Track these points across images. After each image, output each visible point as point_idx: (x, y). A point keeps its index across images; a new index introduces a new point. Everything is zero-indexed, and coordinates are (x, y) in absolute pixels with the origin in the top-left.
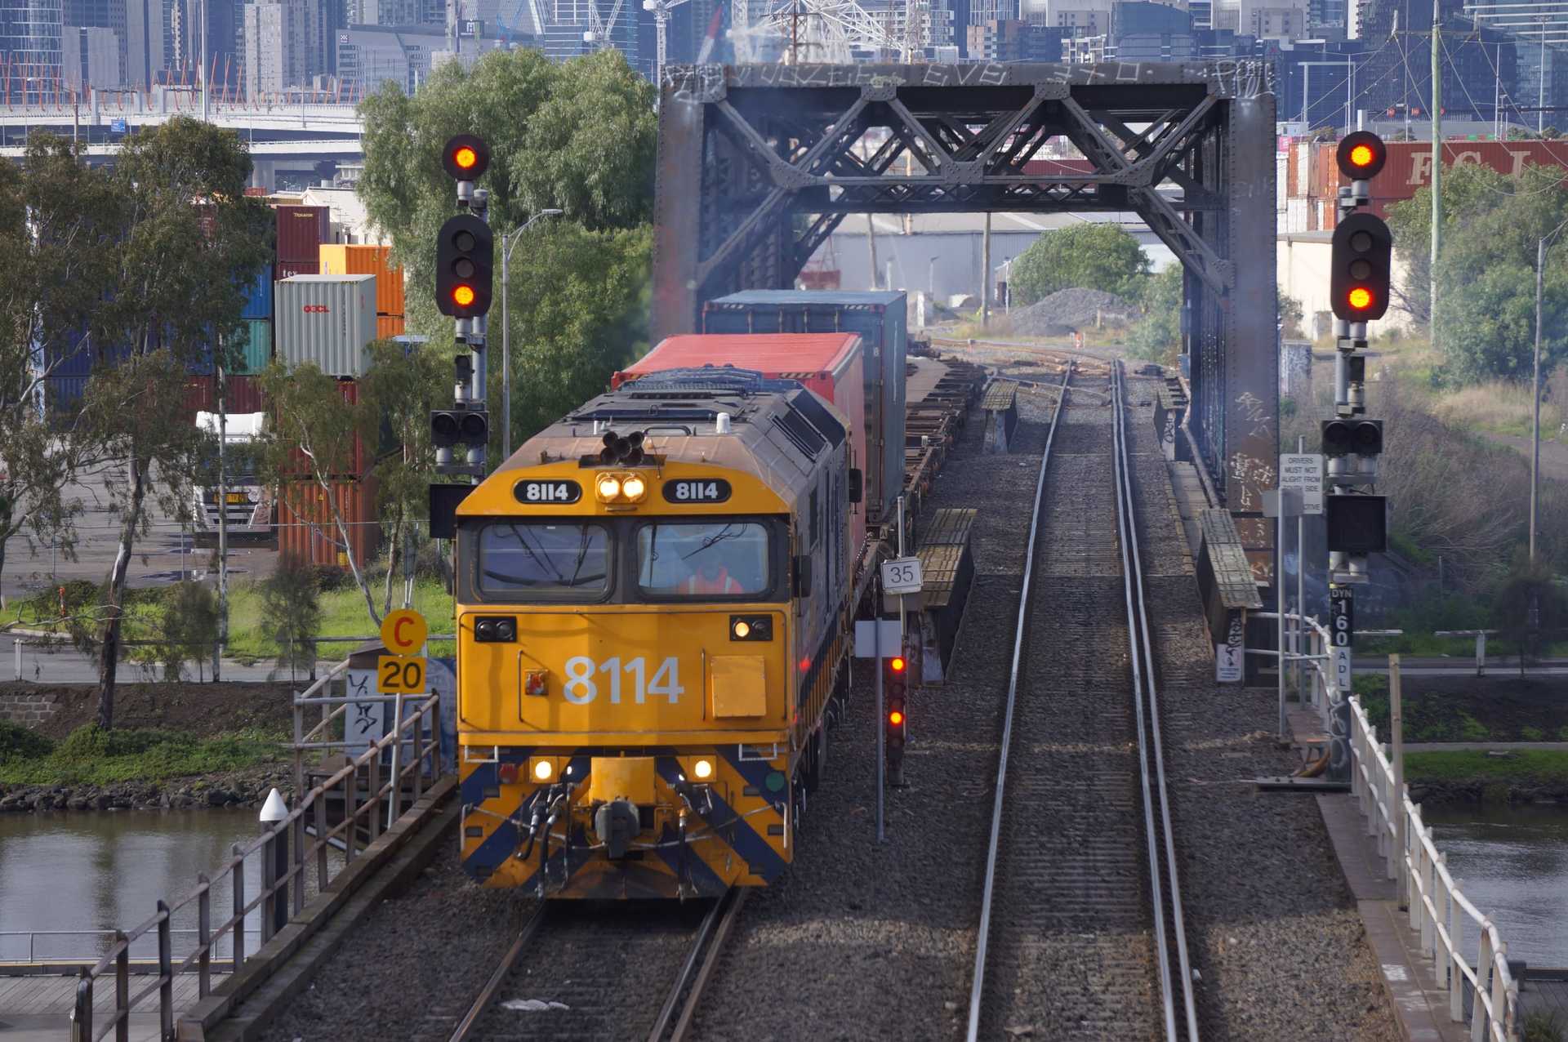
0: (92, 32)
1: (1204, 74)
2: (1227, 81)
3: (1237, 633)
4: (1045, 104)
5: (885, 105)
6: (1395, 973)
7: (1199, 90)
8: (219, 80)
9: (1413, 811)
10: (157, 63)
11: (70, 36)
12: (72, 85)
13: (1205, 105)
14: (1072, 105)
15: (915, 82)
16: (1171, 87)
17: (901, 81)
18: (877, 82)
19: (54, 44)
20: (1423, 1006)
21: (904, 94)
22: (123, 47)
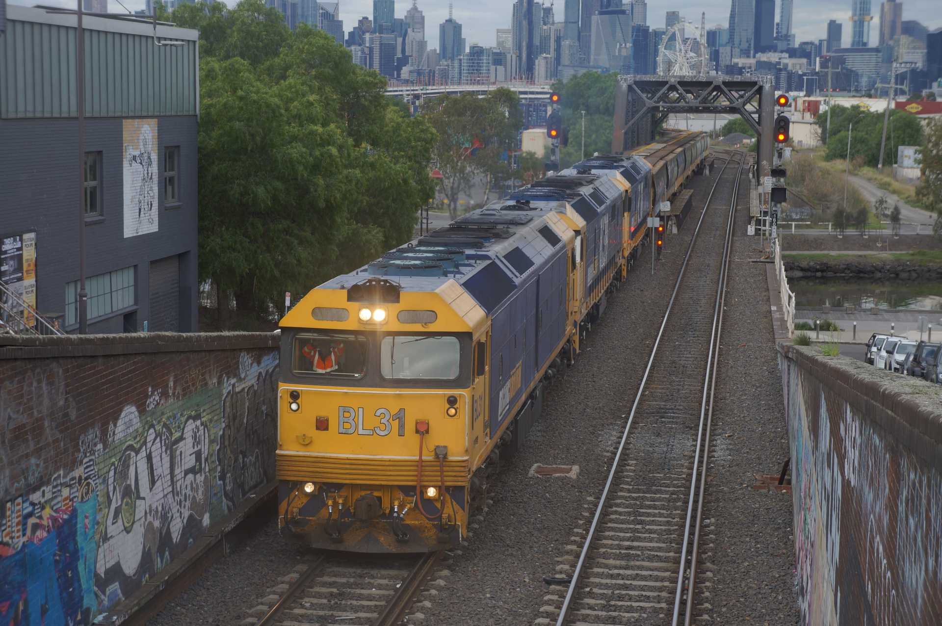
0: (498, 67)
1: (757, 79)
2: (762, 81)
3: (753, 222)
4: (716, 86)
5: (674, 86)
6: (774, 308)
7: (755, 83)
8: (528, 79)
9: (783, 268)
10: (514, 75)
11: (493, 68)
12: (492, 79)
13: (756, 87)
14: (723, 87)
15: (682, 80)
16: (748, 82)
17: (678, 80)
18: (673, 80)
19: (489, 70)
20: (779, 316)
21: (679, 83)
22: (506, 71)
